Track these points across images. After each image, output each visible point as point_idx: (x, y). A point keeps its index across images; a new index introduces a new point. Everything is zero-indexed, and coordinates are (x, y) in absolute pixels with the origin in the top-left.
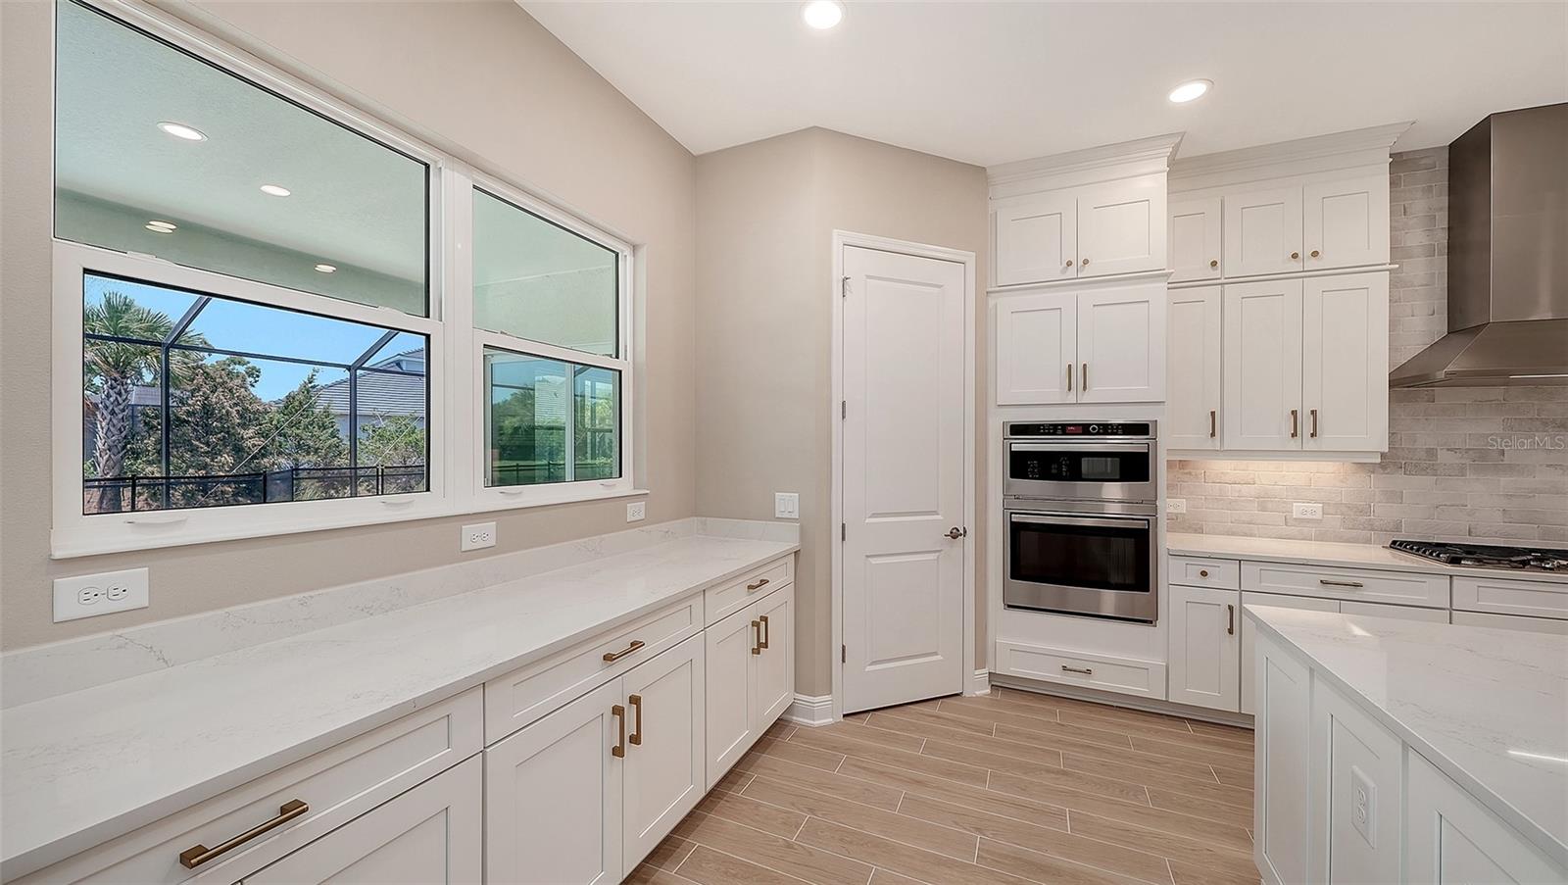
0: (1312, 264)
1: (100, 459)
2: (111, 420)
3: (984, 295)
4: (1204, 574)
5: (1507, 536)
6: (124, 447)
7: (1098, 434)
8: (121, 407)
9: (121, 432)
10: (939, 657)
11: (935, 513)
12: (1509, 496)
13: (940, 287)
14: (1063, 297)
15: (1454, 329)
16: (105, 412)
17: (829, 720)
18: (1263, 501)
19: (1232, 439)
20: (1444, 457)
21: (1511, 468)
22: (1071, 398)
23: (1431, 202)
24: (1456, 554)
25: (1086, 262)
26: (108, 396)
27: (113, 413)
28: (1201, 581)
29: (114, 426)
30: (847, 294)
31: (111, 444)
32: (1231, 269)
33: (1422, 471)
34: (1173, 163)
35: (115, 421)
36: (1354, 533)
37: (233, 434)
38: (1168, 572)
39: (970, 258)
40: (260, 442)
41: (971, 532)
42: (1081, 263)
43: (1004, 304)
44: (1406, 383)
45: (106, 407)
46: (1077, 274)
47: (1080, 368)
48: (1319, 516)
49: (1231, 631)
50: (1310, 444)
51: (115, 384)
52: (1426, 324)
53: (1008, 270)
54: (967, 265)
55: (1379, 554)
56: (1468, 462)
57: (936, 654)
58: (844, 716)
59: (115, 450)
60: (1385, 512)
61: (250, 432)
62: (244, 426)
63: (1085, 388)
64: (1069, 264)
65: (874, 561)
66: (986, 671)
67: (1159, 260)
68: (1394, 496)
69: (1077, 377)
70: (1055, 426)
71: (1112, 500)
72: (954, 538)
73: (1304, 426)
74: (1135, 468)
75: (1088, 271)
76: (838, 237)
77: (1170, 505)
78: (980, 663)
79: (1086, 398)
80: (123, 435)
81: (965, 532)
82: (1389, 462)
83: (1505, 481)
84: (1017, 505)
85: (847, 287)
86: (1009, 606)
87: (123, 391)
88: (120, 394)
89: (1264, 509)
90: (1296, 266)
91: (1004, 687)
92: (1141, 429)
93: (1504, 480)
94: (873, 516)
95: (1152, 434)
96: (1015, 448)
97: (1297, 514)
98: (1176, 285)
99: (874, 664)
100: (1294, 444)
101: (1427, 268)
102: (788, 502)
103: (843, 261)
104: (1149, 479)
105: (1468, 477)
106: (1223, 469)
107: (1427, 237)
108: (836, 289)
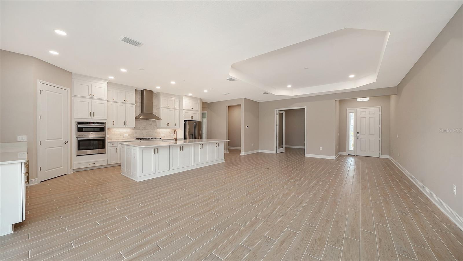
0: (126, 102)
3: (71, 97)
4: (113, 144)
10: (62, 167)
11: (61, 139)
13: (62, 94)
14: (90, 100)
15: (142, 112)
17: (37, 183)
19: (116, 125)
20: (141, 128)
21: (147, 129)
22: (91, 118)
23: (139, 97)
24: (141, 139)
25: (93, 95)
28: (113, 146)
32: (116, 100)
33: (139, 130)
34: (108, 83)
36: (132, 138)
38: (107, 144)
39: (69, 89)
42: (92, 95)
43: (76, 99)
44: (137, 118)
46: (91, 96)
48: (128, 136)
49: (117, 152)
50: (126, 126)
52: (139, 112)
53: (77, 93)
54: (68, 91)
55: (135, 140)
56: (143, 128)
58: (41, 182)
60: (135, 135)
63: (93, 116)
64: (90, 95)
65: (48, 149)
67: (106, 98)
68: (136, 133)
69: (92, 114)
70: (87, 122)
72: (65, 143)
73: (126, 123)
74: (102, 129)
75: (93, 97)
76: (39, 81)
77: (107, 136)
78: (71, 168)
79: (94, 118)
81: (68, 142)
82: (135, 128)
83: (146, 131)
84: (79, 136)
85: (41, 92)
86: (77, 156)
89: (120, 135)
90: (124, 102)
91: (75, 171)
92: (103, 123)
94: (47, 140)
95: (105, 124)
96: (79, 126)
97: (125, 136)
98: (108, 101)
99: (47, 170)
100: (124, 126)
101: (139, 105)
102: (22, 138)
103: (40, 86)
104: (104, 131)
105: (143, 130)
106: (115, 130)
107: (139, 101)
108: (39, 92)
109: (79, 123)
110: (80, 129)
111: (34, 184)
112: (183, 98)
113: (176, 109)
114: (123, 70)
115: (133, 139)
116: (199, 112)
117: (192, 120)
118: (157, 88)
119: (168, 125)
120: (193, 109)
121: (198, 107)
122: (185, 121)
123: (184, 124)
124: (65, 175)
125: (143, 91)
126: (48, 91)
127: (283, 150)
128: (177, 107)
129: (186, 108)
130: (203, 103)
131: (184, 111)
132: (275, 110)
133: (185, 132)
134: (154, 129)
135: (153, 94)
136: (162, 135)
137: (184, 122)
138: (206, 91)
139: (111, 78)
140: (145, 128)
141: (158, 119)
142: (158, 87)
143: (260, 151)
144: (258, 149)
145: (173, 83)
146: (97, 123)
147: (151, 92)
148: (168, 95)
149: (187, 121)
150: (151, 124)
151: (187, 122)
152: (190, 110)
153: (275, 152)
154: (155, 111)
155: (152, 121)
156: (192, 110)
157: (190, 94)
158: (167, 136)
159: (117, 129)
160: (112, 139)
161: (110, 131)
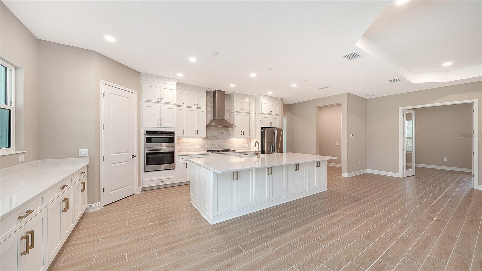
0: (197, 106)
3: (139, 101)
4: (183, 158)
7: (164, 133)
10: (129, 186)
11: (128, 152)
12: (219, 143)
13: (129, 98)
14: (158, 105)
15: (214, 119)
17: (100, 208)
18: (191, 146)
19: (187, 134)
20: (213, 138)
21: (219, 139)
22: (159, 126)
23: (211, 99)
24: (213, 151)
25: (162, 99)
28: (183, 160)
30: (104, 96)
32: (186, 105)
33: (210, 140)
34: (177, 83)
38: (177, 159)
39: (136, 92)
41: (137, 156)
43: (144, 104)
44: (208, 126)
46: (160, 101)
47: (161, 120)
48: (198, 147)
49: (187, 168)
50: (197, 136)
52: (210, 118)
53: (145, 97)
54: (136, 94)
55: (206, 152)
56: (215, 138)
57: (128, 186)
58: (104, 206)
60: (207, 146)
63: (162, 124)
64: (159, 98)
65: (112, 165)
66: (140, 187)
67: (175, 101)
68: (207, 143)
69: (160, 122)
70: (156, 132)
71: (165, 147)
72: (133, 158)
73: (196, 132)
74: (171, 140)
75: (162, 101)
76: (101, 82)
77: (177, 147)
78: (139, 186)
79: (162, 126)
81: (135, 156)
82: (207, 138)
84: (148, 149)
85: (104, 95)
86: (146, 172)
89: (191, 147)
90: (195, 106)
91: (144, 190)
92: (172, 133)
93: (218, 141)
94: (112, 154)
95: (174, 134)
96: (147, 137)
97: (196, 148)
98: (178, 106)
99: (112, 191)
100: (195, 136)
101: (211, 109)
102: (84, 152)
103: (103, 88)
104: (173, 142)
105: (215, 140)
106: (185, 140)
107: (210, 105)
108: (101, 95)
109: (147, 132)
110: (148, 140)
111: (96, 210)
112: (261, 98)
113: (251, 113)
114: (193, 60)
115: (204, 151)
116: (279, 116)
117: (271, 127)
118: (231, 87)
119: (243, 133)
120: (273, 113)
121: (278, 110)
122: (262, 128)
123: (262, 132)
124: (133, 195)
125: (214, 93)
126: (113, 94)
127: (413, 172)
128: (253, 111)
129: (264, 111)
130: (284, 105)
131: (261, 115)
132: (400, 109)
133: (263, 143)
134: (227, 139)
135: (226, 96)
136: (236, 146)
137: (262, 130)
138: (294, 85)
139: (180, 75)
140: (217, 138)
141: (231, 126)
142: (233, 85)
143: (368, 171)
144: (366, 168)
145: (253, 75)
146: (166, 133)
147: (223, 93)
148: (243, 96)
149: (265, 128)
150: (224, 133)
151: (266, 130)
152: (270, 114)
153: (400, 175)
154: (227, 117)
155: (225, 129)
156: (271, 114)
157: (270, 93)
158: (240, 148)
159: (188, 139)
160: (182, 152)
161: (179, 142)
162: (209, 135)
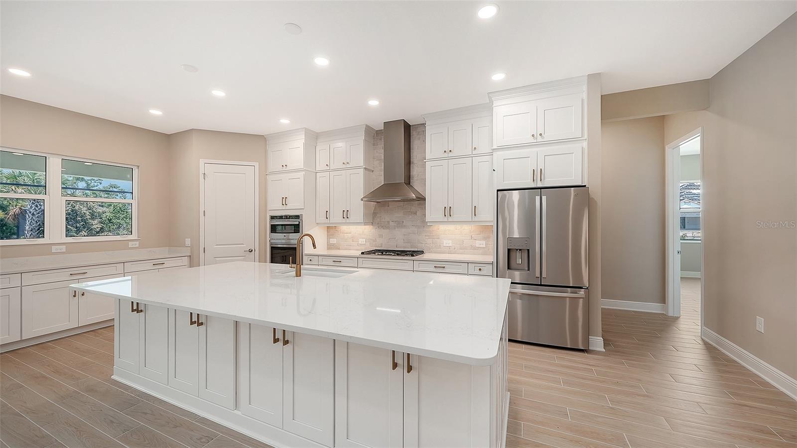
0: (348, 166)
1: (27, 235)
2: (32, 218)
3: (262, 176)
4: (310, 260)
5: (404, 247)
6: (39, 229)
7: (289, 219)
8: (37, 212)
9: (37, 223)
11: (243, 244)
12: (404, 235)
13: (244, 174)
14: (283, 176)
16: (29, 214)
19: (332, 218)
20: (391, 224)
21: (405, 227)
26: (31, 207)
27: (33, 214)
28: (310, 262)
29: (34, 220)
30: (206, 178)
31: (32, 228)
32: (332, 167)
35: (34, 218)
37: (88, 223)
39: (257, 164)
40: (99, 226)
41: (257, 250)
42: (285, 166)
43: (269, 178)
45: (30, 212)
46: (285, 169)
47: (285, 198)
48: (364, 243)
50: (348, 221)
51: (34, 202)
53: (271, 168)
54: (255, 167)
56: (396, 225)
59: (34, 231)
61: (96, 222)
62: (93, 219)
63: (286, 205)
64: (283, 166)
65: (217, 259)
67: (301, 165)
68: (381, 236)
69: (284, 201)
72: (250, 252)
73: (346, 214)
74: (297, 229)
75: (287, 168)
76: (202, 161)
80: (38, 224)
81: (255, 250)
84: (273, 242)
85: (205, 176)
87: (38, 205)
88: (37, 206)
90: (344, 166)
92: (297, 217)
93: (403, 230)
94: (216, 245)
95: (301, 219)
96: (272, 224)
97: (360, 243)
100: (344, 221)
103: (204, 168)
104: (299, 232)
105: (396, 229)
106: (344, 228)
108: (202, 176)
109: (272, 218)
110: (274, 229)
112: (495, 103)
113: (476, 155)
117: (539, 186)
119: (448, 212)
121: (577, 121)
122: (498, 192)
128: (486, 148)
131: (497, 153)
135: (412, 130)
140: (400, 224)
146: (291, 217)
150: (415, 213)
156: (535, 142)
159: (348, 227)
160: (339, 249)
161: (336, 232)
162: (385, 219)
